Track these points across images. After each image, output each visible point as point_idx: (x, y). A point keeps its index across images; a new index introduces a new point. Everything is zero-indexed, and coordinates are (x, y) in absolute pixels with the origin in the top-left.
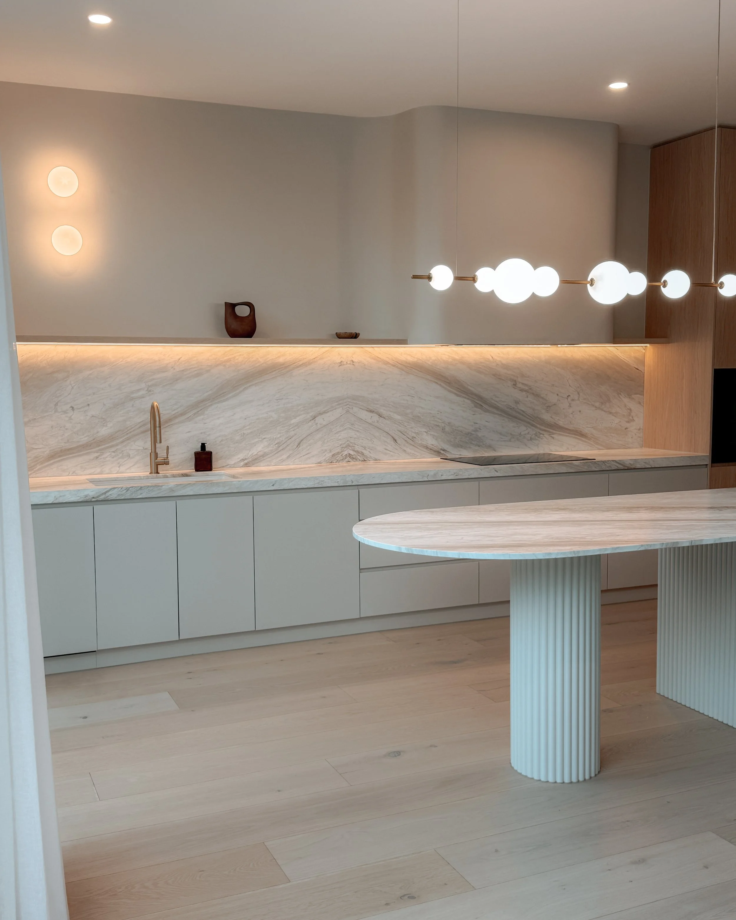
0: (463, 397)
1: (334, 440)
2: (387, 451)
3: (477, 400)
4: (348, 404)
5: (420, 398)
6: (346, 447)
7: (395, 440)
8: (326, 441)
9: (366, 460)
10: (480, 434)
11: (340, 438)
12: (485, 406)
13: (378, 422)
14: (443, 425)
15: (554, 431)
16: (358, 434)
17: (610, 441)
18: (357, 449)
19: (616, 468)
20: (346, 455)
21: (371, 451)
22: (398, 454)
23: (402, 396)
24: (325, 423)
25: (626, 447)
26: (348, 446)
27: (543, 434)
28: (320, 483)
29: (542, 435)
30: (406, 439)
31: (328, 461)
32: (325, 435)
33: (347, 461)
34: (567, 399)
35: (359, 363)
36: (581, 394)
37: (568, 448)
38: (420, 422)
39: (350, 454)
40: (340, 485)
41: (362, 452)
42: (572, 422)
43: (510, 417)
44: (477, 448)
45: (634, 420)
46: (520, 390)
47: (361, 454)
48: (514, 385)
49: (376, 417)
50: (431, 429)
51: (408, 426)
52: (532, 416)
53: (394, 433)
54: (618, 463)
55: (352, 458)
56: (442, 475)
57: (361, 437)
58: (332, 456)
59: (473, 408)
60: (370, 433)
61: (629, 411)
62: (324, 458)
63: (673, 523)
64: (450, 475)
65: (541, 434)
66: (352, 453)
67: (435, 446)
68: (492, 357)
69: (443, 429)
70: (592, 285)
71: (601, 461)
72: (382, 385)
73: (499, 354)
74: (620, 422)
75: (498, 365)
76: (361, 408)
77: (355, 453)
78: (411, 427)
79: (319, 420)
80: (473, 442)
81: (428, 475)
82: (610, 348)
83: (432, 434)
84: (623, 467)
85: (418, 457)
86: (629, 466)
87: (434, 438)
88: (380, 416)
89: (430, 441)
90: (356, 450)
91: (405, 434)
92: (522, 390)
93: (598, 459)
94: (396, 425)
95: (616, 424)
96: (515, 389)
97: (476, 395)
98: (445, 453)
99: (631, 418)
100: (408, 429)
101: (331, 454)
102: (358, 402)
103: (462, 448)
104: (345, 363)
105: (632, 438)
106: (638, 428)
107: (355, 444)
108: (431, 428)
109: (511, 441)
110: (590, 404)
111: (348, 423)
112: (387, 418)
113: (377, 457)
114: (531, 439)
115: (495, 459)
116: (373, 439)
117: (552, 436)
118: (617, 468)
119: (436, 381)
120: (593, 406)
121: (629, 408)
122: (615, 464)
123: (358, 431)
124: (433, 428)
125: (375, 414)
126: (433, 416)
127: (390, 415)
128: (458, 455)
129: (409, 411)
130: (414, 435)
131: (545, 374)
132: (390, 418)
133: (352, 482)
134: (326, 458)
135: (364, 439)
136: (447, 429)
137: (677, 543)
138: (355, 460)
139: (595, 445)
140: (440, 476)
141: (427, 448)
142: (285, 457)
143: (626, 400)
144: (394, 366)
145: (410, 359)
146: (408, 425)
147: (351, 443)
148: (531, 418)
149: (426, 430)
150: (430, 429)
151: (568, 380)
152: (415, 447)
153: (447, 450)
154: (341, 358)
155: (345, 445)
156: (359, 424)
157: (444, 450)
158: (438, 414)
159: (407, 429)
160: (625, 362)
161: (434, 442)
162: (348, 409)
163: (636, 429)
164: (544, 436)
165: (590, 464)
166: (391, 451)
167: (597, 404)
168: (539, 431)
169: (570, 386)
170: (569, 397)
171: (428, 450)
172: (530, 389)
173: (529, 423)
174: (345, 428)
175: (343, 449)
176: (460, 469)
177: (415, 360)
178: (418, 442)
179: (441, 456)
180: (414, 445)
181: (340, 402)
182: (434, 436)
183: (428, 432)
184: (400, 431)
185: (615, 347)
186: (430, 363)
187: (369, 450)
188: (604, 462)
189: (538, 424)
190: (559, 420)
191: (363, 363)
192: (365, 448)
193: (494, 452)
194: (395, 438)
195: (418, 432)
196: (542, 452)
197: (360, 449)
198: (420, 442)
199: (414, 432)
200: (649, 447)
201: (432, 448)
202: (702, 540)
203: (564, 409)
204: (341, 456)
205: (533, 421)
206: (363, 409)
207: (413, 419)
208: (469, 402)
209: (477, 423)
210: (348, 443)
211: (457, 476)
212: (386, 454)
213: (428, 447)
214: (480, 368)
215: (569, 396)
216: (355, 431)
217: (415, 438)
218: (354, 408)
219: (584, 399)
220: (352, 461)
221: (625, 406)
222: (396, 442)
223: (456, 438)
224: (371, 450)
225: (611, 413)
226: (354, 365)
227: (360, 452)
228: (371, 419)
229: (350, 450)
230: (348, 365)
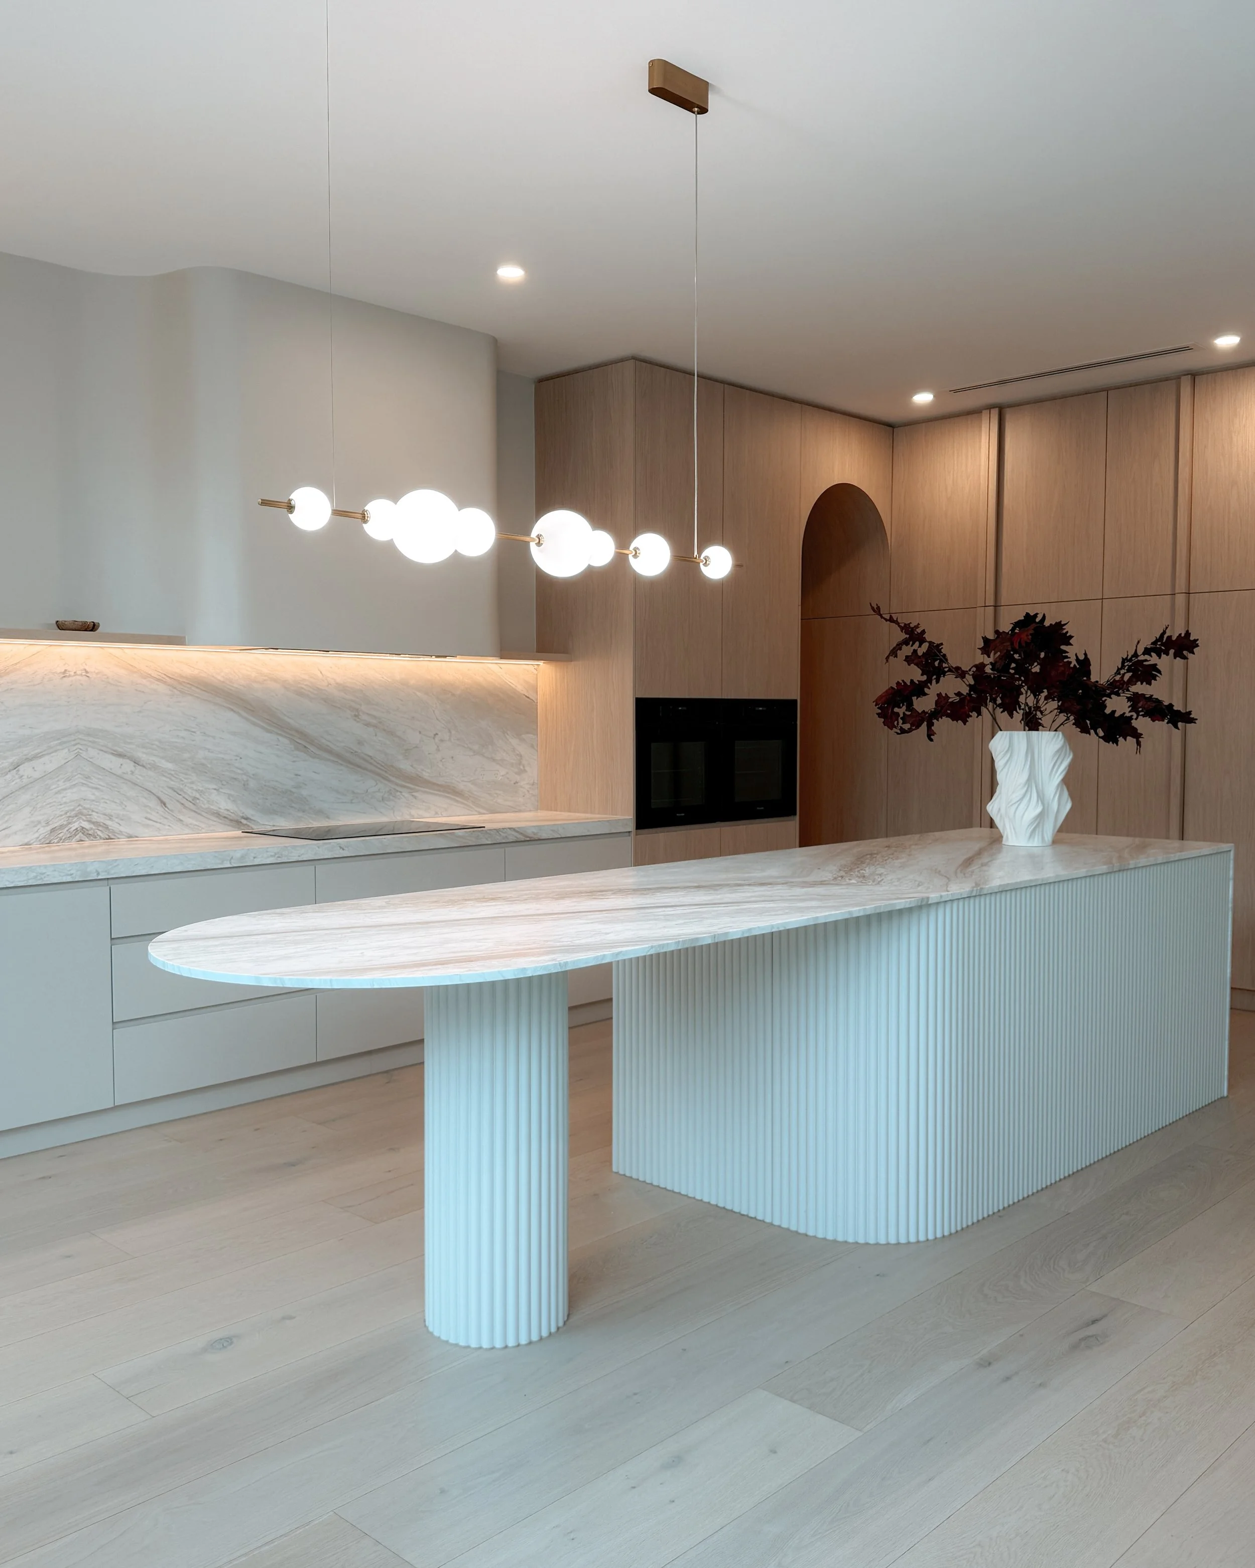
0: (278, 734)
1: (54, 804)
2: (151, 821)
3: (299, 738)
4: (79, 743)
5: (205, 733)
6: (76, 816)
7: (164, 804)
8: (38, 806)
9: (113, 837)
10: (304, 793)
11: (64, 800)
12: (312, 748)
13: (132, 773)
14: (245, 778)
15: (417, 788)
16: (97, 793)
17: (495, 801)
18: (96, 819)
19: (514, 839)
20: (76, 829)
21: (121, 822)
22: (169, 826)
23: (175, 730)
24: (36, 775)
25: (516, 810)
26: (78, 815)
27: (401, 792)
28: (39, 878)
29: (399, 793)
30: (183, 802)
31: (43, 840)
32: (37, 796)
33: (78, 840)
34: (434, 738)
35: (97, 674)
36: (453, 732)
37: (436, 813)
38: (206, 773)
39: (83, 828)
40: (76, 880)
41: (104, 824)
42: (441, 774)
43: (352, 766)
44: (300, 814)
45: (525, 771)
46: (366, 725)
47: (103, 827)
48: (355, 716)
49: (128, 766)
50: (224, 785)
51: (186, 781)
52: (383, 764)
53: (162, 792)
54: (517, 832)
55: (88, 834)
56: (254, 858)
57: (103, 799)
58: (51, 832)
59: (293, 751)
60: (118, 792)
61: (518, 758)
62: (36, 835)
63: (669, 911)
64: (268, 857)
65: (397, 791)
66: (86, 825)
67: (231, 813)
68: (321, 673)
69: (245, 786)
70: (539, 544)
71: (495, 829)
72: (140, 712)
73: (331, 667)
74: (507, 773)
75: (330, 684)
76: (102, 751)
77: (92, 826)
78: (190, 781)
79: (26, 770)
80: (293, 805)
81: (232, 857)
82: (490, 665)
83: (226, 792)
84: (523, 838)
85: (204, 831)
86: (532, 835)
87: (229, 799)
88: (136, 762)
89: (224, 804)
90: (94, 820)
91: (180, 793)
92: (368, 725)
93: (488, 826)
94: (164, 779)
95: (502, 776)
96: (358, 722)
97: (297, 731)
98: (249, 823)
99: (522, 767)
100: (186, 786)
101: (48, 829)
102: (97, 740)
103: (277, 814)
104: (72, 673)
105: (524, 796)
106: (532, 782)
107: (93, 811)
108: (224, 783)
109: (352, 803)
110: (466, 746)
111: (79, 775)
112: (149, 766)
113: (131, 832)
114: (383, 799)
115: (329, 830)
116: (124, 803)
117: (414, 794)
118: (516, 838)
119: (232, 707)
120: (471, 749)
121: (518, 753)
122: (513, 833)
123: (96, 788)
124: (227, 783)
125: (128, 761)
126: (229, 764)
127: (153, 761)
128: (270, 826)
129: (186, 755)
130: (198, 796)
132: (154, 767)
133: (98, 874)
134: (40, 835)
135: (108, 801)
136: (252, 784)
137: (697, 939)
138: (92, 838)
139: (473, 807)
140: (252, 858)
141: (218, 814)
143: (514, 742)
144: (158, 680)
145: (187, 671)
146: (185, 779)
147: (85, 808)
148: (383, 768)
149: (215, 787)
150: (222, 785)
151: (434, 711)
152: (199, 814)
153: (252, 818)
154: (65, 664)
155: (74, 812)
156: (100, 777)
157: (247, 819)
158: (236, 760)
159: (184, 785)
160: (513, 688)
161: (230, 806)
162: (78, 752)
163: (528, 784)
164: (402, 795)
165: (479, 834)
166: (156, 822)
167: (476, 747)
168: (393, 786)
169: (437, 719)
170: (437, 736)
171: (221, 819)
172: (380, 723)
173: (379, 775)
174: (74, 783)
175: (70, 819)
176: (285, 846)
177: (196, 672)
178: (203, 806)
179: (242, 828)
180: (197, 810)
181: (64, 739)
182: (229, 796)
183: (221, 790)
184: (172, 789)
185: (499, 665)
186: (219, 678)
187: (117, 820)
188: (497, 830)
189: (393, 776)
190: (423, 770)
191: (106, 675)
192: (110, 817)
193: (327, 820)
194: (164, 800)
195: (202, 790)
196: (399, 819)
197: (101, 819)
198: (206, 806)
199: (196, 791)
200: (547, 810)
201: (226, 816)
202: (727, 934)
203: (429, 754)
204: (67, 831)
205: (386, 772)
206: (105, 752)
207: (193, 768)
208: (286, 741)
209: (299, 775)
210: (80, 809)
211: (279, 859)
212: (147, 826)
213: (221, 814)
214: (303, 688)
215: (437, 734)
216: (93, 788)
217: (198, 799)
218: (89, 749)
219: (458, 740)
220: (87, 840)
221: (514, 750)
222: (166, 807)
223: (267, 799)
224: (122, 820)
225: (494, 760)
226: (88, 677)
227: (102, 824)
228: (120, 767)
229: (84, 821)
230: (78, 677)
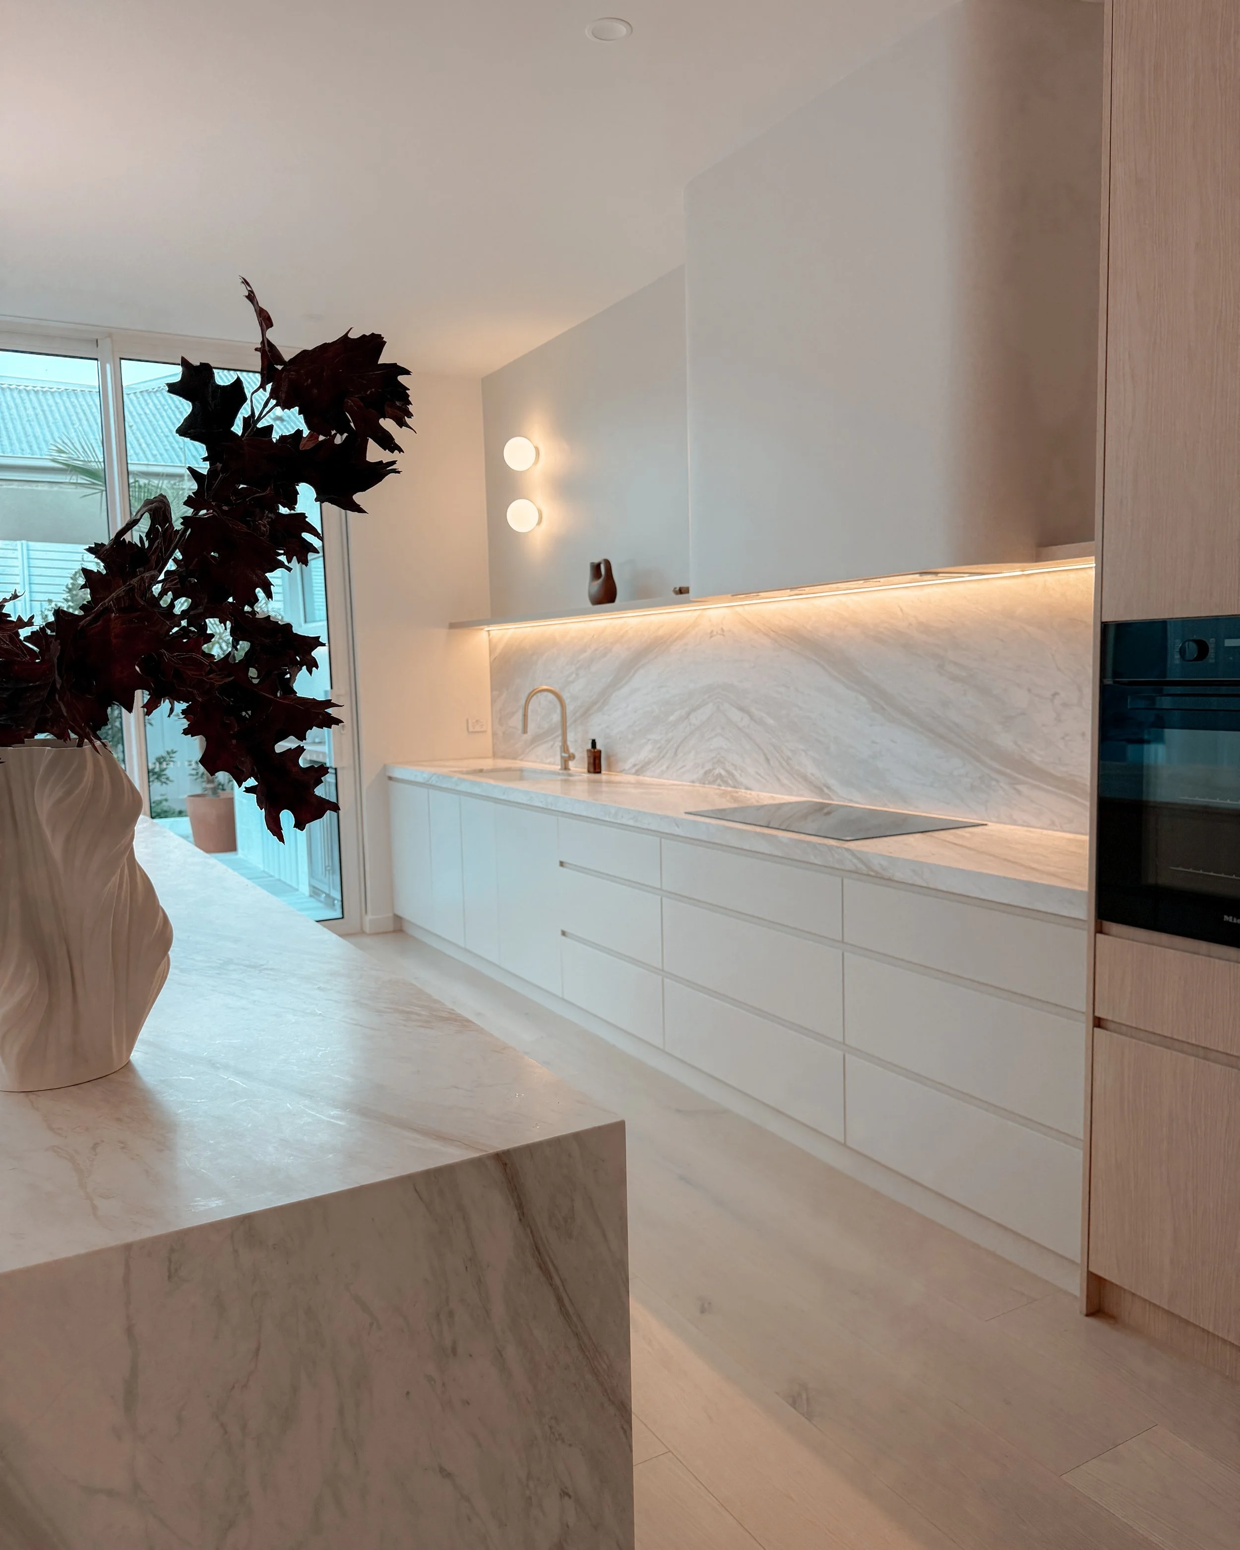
0: (856, 690)
1: (706, 750)
2: (759, 776)
3: (877, 696)
4: (718, 697)
5: (796, 689)
6: (717, 763)
8: (699, 750)
9: (737, 786)
10: (880, 765)
11: (711, 747)
12: (888, 709)
13: (746, 727)
14: (827, 740)
15: (1021, 777)
16: (727, 744)
20: (718, 774)
21: (742, 773)
22: (772, 783)
23: (776, 685)
24: (697, 723)
26: (720, 762)
27: (997, 781)
29: (994, 783)
30: (781, 761)
31: (700, 780)
32: (697, 742)
33: (720, 785)
35: (727, 632)
38: (798, 732)
41: (732, 773)
44: (876, 792)
46: (952, 679)
47: (732, 776)
49: (747, 720)
50: (811, 747)
51: (782, 739)
52: (972, 737)
53: (766, 748)
55: (725, 781)
57: (732, 749)
58: (704, 774)
59: (869, 711)
60: (740, 744)
62: (697, 775)
65: (993, 779)
66: (723, 773)
67: (816, 778)
69: (828, 749)
72: (753, 667)
73: (912, 602)
75: (910, 625)
76: (730, 704)
77: (727, 774)
78: (785, 739)
79: (692, 718)
80: (870, 779)
83: (812, 755)
85: (795, 794)
87: (815, 763)
88: (751, 717)
90: (727, 768)
91: (780, 751)
92: (954, 679)
94: (769, 735)
96: (941, 675)
97: (874, 686)
98: (830, 793)
101: (702, 772)
102: (727, 694)
103: (854, 787)
104: (715, 633)
107: (726, 760)
108: (811, 744)
109: (932, 786)
111: (719, 726)
112: (758, 721)
113: (748, 784)
114: (973, 788)
116: (742, 755)
119: (817, 660)
123: (728, 739)
125: (745, 715)
126: (814, 724)
127: (762, 716)
128: (848, 799)
129: (783, 712)
130: (791, 755)
131: (1002, 641)
132: (761, 722)
134: (699, 776)
135: (734, 753)
136: (833, 748)
138: (727, 785)
141: (805, 778)
142: (664, 767)
144: (765, 634)
145: (783, 622)
147: (722, 757)
149: (804, 748)
150: (809, 746)
152: (791, 775)
153: (833, 788)
154: (712, 626)
155: (717, 759)
156: (729, 728)
157: (828, 788)
158: (820, 719)
159: (782, 743)
161: (817, 771)
162: (718, 705)
164: (1000, 786)
166: (765, 778)
168: (987, 771)
169: (1057, 668)
170: (1056, 696)
171: (809, 784)
172: (971, 676)
173: (967, 751)
174: (715, 733)
175: (714, 764)
177: (789, 623)
180: (791, 771)
181: (712, 693)
182: (814, 759)
183: (808, 752)
184: (773, 746)
187: (740, 771)
189: (987, 756)
191: (733, 633)
192: (736, 767)
194: (768, 757)
195: (795, 750)
197: (730, 768)
199: (789, 750)
201: (812, 781)
203: (1043, 725)
204: (713, 775)
206: (733, 706)
207: (790, 726)
208: (863, 699)
209: (876, 743)
210: (719, 757)
212: (757, 781)
213: (808, 778)
214: (882, 633)
216: (726, 738)
217: (791, 759)
218: (725, 702)
220: (723, 785)
222: (770, 764)
223: (845, 768)
224: (743, 771)
228: (741, 721)
229: (721, 767)
230: (719, 636)
